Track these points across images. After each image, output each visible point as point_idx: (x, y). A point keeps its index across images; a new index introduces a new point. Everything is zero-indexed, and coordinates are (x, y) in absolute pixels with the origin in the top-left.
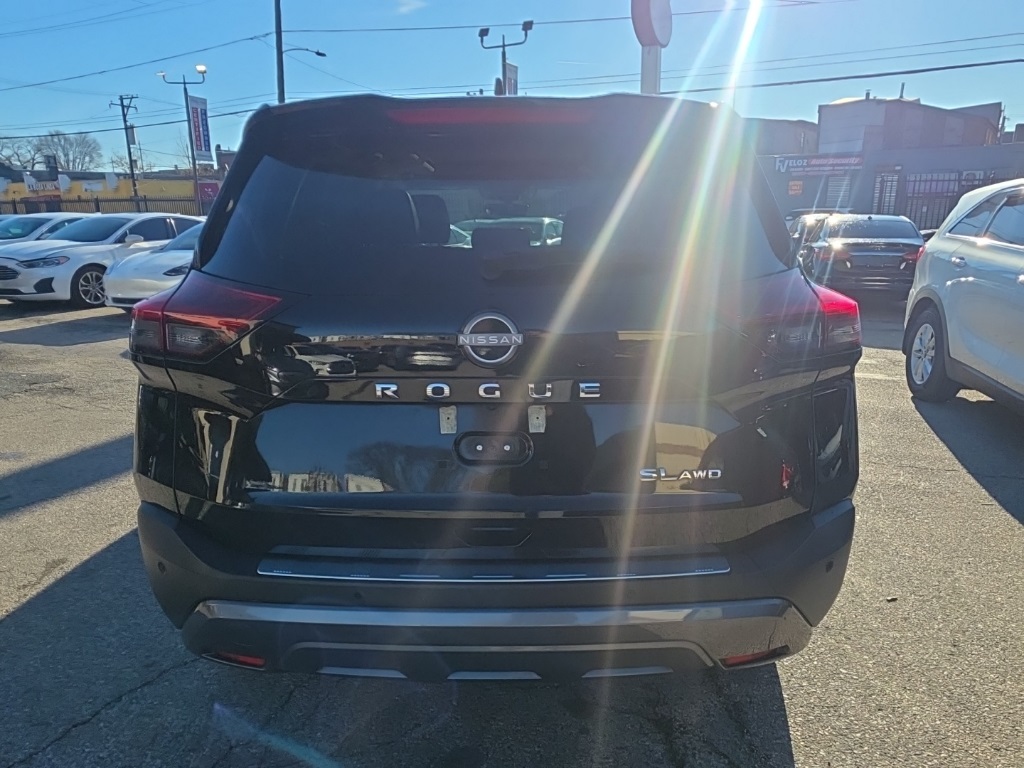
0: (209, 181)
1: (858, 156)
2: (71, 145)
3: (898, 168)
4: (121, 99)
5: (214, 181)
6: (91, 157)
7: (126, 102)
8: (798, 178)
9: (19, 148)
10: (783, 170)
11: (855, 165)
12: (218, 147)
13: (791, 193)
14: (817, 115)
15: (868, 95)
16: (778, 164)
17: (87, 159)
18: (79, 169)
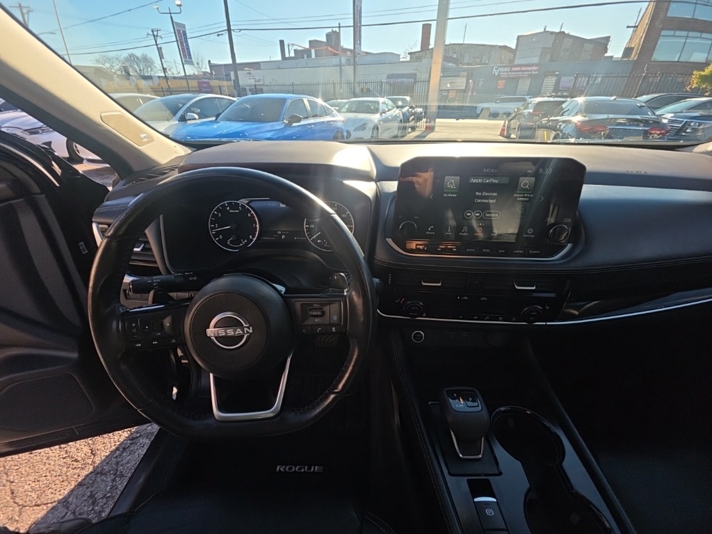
0: (205, 80)
1: (536, 65)
2: (140, 61)
3: (557, 73)
4: (153, 31)
5: (207, 80)
6: (151, 68)
7: (155, 33)
8: (504, 79)
9: (113, 62)
10: (496, 74)
11: (534, 71)
12: (209, 61)
13: (499, 87)
14: (516, 41)
15: (545, 29)
16: (494, 70)
17: (149, 69)
18: (146, 74)
